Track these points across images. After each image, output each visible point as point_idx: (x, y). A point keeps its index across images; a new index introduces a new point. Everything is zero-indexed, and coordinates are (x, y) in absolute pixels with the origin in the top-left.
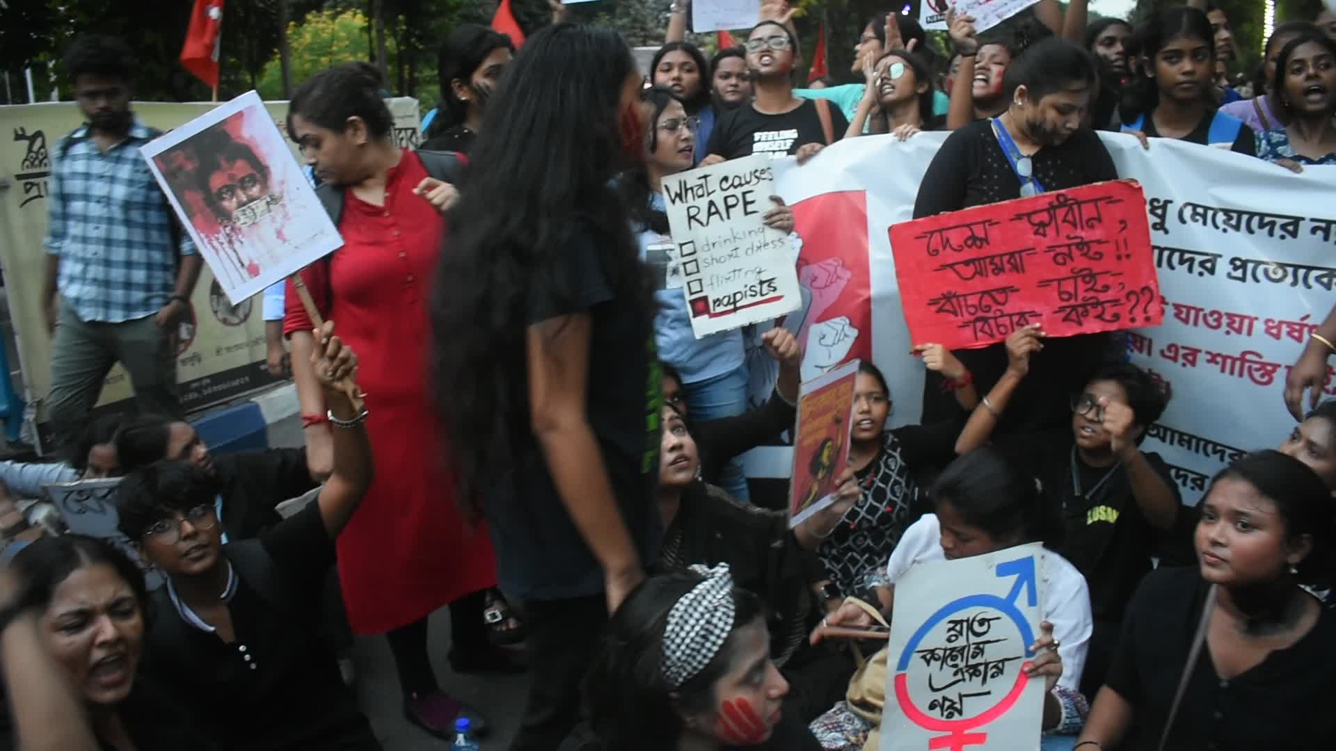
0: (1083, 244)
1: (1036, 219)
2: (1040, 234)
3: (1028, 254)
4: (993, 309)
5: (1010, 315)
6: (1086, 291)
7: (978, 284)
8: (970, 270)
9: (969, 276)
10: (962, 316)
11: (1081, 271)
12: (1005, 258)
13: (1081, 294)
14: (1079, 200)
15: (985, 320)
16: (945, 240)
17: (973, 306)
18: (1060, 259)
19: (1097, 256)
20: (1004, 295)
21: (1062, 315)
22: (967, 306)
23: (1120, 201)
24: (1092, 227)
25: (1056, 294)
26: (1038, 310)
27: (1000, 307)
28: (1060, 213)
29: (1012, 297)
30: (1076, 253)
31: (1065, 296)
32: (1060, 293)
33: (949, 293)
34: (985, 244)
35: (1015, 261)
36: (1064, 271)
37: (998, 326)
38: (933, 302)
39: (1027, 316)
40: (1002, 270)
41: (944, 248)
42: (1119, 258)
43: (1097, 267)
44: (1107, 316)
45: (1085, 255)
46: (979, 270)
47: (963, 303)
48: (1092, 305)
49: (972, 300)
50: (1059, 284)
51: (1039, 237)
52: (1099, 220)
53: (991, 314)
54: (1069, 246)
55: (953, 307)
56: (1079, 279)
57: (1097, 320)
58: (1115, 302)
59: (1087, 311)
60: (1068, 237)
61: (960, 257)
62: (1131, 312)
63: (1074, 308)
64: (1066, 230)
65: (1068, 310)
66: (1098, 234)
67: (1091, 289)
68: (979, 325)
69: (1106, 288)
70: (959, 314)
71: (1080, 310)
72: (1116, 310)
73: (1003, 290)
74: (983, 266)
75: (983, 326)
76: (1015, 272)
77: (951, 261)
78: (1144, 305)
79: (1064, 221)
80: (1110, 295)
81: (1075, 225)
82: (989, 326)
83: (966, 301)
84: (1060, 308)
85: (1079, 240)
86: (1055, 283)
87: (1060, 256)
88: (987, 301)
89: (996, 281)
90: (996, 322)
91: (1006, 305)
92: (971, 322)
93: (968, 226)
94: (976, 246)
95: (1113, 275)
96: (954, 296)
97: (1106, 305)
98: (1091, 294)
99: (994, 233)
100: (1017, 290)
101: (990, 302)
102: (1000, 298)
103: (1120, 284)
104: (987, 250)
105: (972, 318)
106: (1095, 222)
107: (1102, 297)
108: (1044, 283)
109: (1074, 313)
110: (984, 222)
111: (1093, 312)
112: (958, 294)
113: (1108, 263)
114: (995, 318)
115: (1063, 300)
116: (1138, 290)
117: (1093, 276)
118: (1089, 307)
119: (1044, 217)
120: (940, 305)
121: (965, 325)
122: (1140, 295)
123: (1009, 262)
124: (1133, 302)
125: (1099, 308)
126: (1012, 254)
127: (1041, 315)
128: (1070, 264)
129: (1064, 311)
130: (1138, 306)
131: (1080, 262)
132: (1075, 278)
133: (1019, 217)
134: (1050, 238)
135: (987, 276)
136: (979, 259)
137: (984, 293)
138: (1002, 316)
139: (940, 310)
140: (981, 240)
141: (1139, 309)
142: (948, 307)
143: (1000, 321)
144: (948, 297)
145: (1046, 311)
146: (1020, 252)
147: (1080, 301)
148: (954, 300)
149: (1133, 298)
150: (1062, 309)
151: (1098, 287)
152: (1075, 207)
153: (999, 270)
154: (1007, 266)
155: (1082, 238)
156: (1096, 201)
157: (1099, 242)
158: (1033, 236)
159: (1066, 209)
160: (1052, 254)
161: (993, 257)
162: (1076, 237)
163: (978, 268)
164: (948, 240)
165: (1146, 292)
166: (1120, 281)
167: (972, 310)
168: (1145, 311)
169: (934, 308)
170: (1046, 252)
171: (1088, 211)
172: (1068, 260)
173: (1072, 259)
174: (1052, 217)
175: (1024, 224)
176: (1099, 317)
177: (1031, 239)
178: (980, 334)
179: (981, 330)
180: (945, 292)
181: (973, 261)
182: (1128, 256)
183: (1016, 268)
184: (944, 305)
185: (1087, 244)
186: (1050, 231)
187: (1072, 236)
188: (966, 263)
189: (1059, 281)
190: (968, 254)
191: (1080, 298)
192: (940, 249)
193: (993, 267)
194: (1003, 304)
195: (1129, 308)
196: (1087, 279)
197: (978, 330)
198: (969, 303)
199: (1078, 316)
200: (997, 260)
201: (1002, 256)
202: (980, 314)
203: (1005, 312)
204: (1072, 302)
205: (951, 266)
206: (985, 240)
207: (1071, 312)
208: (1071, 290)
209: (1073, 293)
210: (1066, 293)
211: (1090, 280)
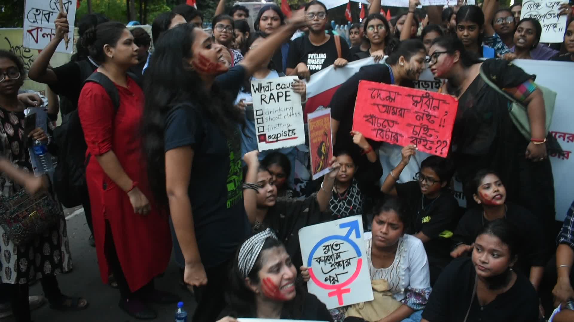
0: (428, 115)
1: (416, 99)
2: (415, 105)
3: (407, 112)
4: (387, 128)
5: (392, 133)
6: (423, 134)
7: (385, 116)
8: (384, 109)
9: (383, 111)
11: (424, 125)
12: (398, 110)
13: (421, 134)
14: (434, 97)
15: (382, 131)
16: (379, 94)
17: (380, 124)
18: (418, 118)
19: (432, 122)
21: (411, 140)
22: (377, 123)
23: (449, 104)
24: (435, 110)
25: (412, 131)
26: (403, 134)
27: (390, 128)
28: (425, 100)
29: (396, 126)
30: (425, 117)
31: (415, 133)
32: (413, 131)
33: (373, 115)
34: (393, 101)
35: (402, 112)
36: (418, 123)
37: (386, 135)
38: (366, 116)
39: (398, 135)
40: (396, 114)
41: (378, 97)
42: (440, 126)
43: (431, 126)
44: (427, 147)
45: (428, 120)
46: (387, 110)
47: (376, 121)
48: (423, 140)
51: (414, 106)
52: (438, 108)
53: (385, 129)
54: (423, 114)
55: (372, 121)
57: (423, 147)
58: (432, 142)
59: (421, 142)
60: (424, 110)
61: (382, 103)
62: (436, 148)
63: (416, 139)
64: (425, 107)
65: (414, 139)
66: (435, 113)
67: (426, 134)
68: (379, 132)
69: (431, 136)
70: (374, 125)
71: (418, 140)
72: (431, 145)
73: (393, 122)
74: (389, 109)
75: (381, 133)
76: (400, 117)
77: (378, 103)
78: (442, 148)
79: (425, 103)
80: (431, 139)
81: (428, 107)
82: (383, 133)
83: (378, 120)
85: (428, 113)
86: (413, 127)
88: (386, 123)
89: (391, 117)
90: (386, 133)
91: (392, 128)
93: (390, 92)
94: (390, 101)
95: (435, 132)
96: (375, 117)
97: (428, 142)
98: (424, 136)
99: (398, 98)
100: (398, 124)
101: (387, 125)
102: (391, 124)
103: (436, 136)
104: (393, 104)
105: (378, 128)
106: (436, 109)
107: (428, 138)
108: (409, 125)
109: (416, 141)
110: (396, 93)
111: (422, 143)
113: (436, 126)
114: (386, 131)
115: (413, 134)
116: (442, 141)
117: (428, 129)
118: (422, 141)
119: (419, 99)
121: (375, 130)
122: (442, 144)
123: (399, 111)
124: (439, 145)
125: (426, 142)
126: (401, 109)
127: (403, 137)
128: (421, 122)
129: (412, 139)
130: (440, 147)
131: (425, 122)
132: (421, 128)
133: (409, 95)
134: (418, 108)
135: (389, 114)
136: (389, 106)
137: (385, 120)
138: (389, 131)
139: (367, 120)
140: (392, 99)
141: (440, 148)
143: (388, 133)
144: (372, 116)
145: (406, 136)
146: (405, 110)
147: (419, 137)
148: (374, 119)
149: (439, 143)
150: (412, 137)
151: (428, 134)
152: (431, 100)
153: (394, 113)
154: (398, 113)
155: (429, 113)
156: (439, 100)
157: (435, 117)
158: (411, 105)
159: (427, 99)
160: (416, 115)
161: (394, 108)
162: (427, 112)
163: (387, 109)
164: (380, 94)
165: (445, 143)
166: (437, 135)
168: (442, 150)
169: (365, 119)
170: (414, 113)
171: (435, 103)
172: (421, 119)
173: (423, 120)
174: (421, 100)
175: (410, 99)
176: (424, 146)
177: (410, 106)
178: (378, 135)
181: (386, 106)
182: (443, 126)
183: (401, 115)
184: (369, 119)
185: (431, 116)
186: (419, 106)
187: (426, 110)
188: (384, 106)
189: (415, 126)
190: (386, 103)
192: (376, 97)
193: (393, 111)
195: (436, 147)
196: (425, 129)
197: (378, 134)
198: (379, 122)
200: (395, 109)
201: (397, 108)
202: (381, 127)
203: (391, 131)
204: (417, 136)
205: (378, 105)
206: (394, 100)
207: (415, 140)
208: (418, 131)
209: (418, 132)
210: (415, 131)
211: (426, 130)
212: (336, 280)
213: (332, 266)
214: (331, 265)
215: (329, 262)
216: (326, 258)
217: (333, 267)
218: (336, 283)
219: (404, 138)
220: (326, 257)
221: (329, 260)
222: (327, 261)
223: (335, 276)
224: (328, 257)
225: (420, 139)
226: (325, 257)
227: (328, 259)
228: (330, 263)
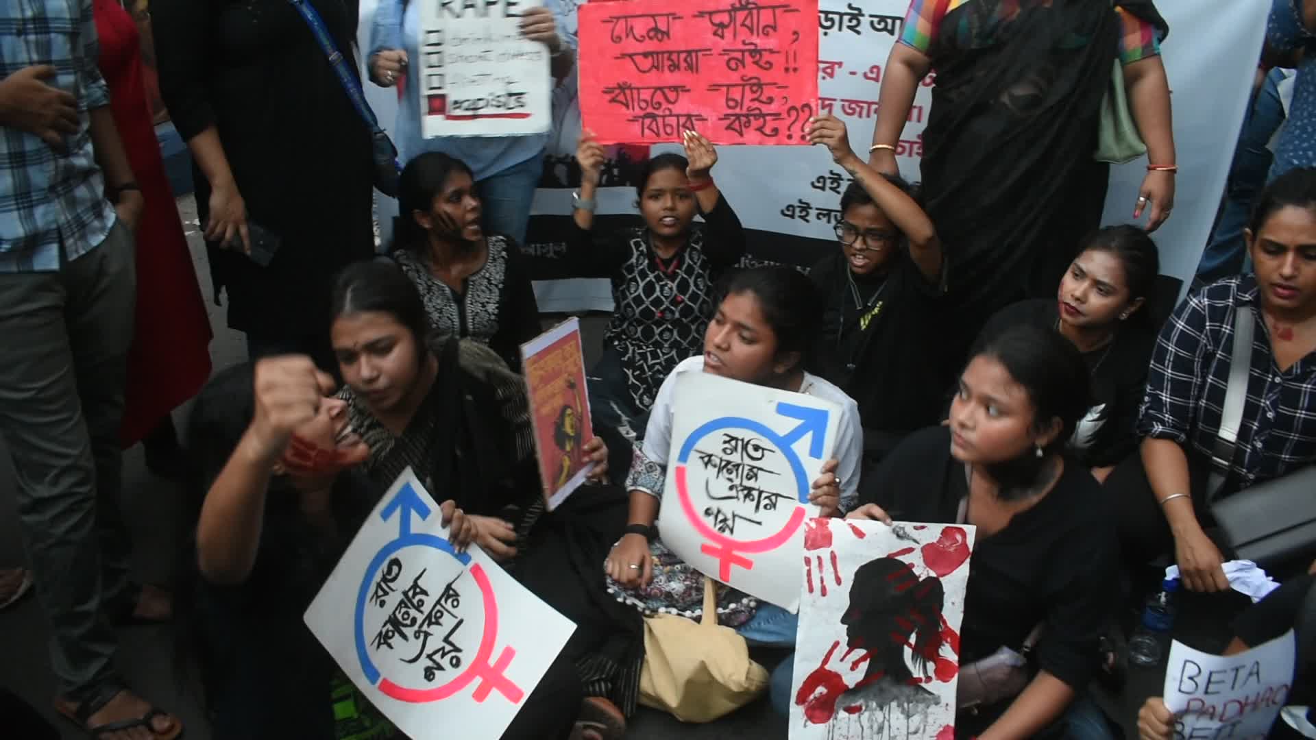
0: (756, 52)
1: (717, 19)
2: (718, 35)
3: (704, 55)
4: (664, 107)
5: (678, 116)
6: (753, 100)
7: (653, 79)
8: (646, 63)
9: (646, 69)
10: (633, 109)
11: (751, 78)
12: (683, 56)
13: (747, 103)
14: (760, 4)
15: (653, 117)
16: (629, 27)
17: (645, 101)
18: (733, 64)
19: (768, 66)
20: (675, 93)
21: (727, 122)
22: (639, 100)
23: (797, 10)
24: (767, 34)
25: (723, 101)
26: (704, 114)
27: (670, 106)
28: (740, 16)
29: (684, 98)
30: (748, 60)
31: (731, 104)
32: (728, 100)
33: (625, 83)
34: (665, 37)
35: (690, 60)
36: (735, 77)
37: (665, 126)
38: (608, 91)
39: (693, 118)
40: (677, 67)
41: (627, 36)
42: (787, 70)
43: (766, 77)
44: (767, 131)
45: (756, 63)
46: (656, 64)
47: (635, 96)
49: (645, 95)
50: (728, 90)
51: (717, 38)
52: (774, 28)
53: (660, 112)
54: (743, 51)
55: (626, 99)
56: (747, 88)
57: (759, 133)
58: (777, 116)
59: (749, 122)
60: (744, 43)
61: (641, 48)
62: (789, 129)
63: (738, 116)
64: (743, 34)
65: (733, 118)
66: (771, 43)
67: (757, 99)
68: (647, 121)
69: (771, 100)
70: (631, 107)
71: (743, 119)
72: (775, 124)
73: (675, 89)
74: (660, 59)
75: (651, 123)
76: (690, 71)
77: (631, 51)
78: (801, 125)
79: (743, 25)
80: (773, 108)
81: (751, 30)
82: (657, 124)
83: (639, 94)
84: (725, 115)
85: (752, 47)
86: (725, 89)
87: (734, 63)
88: (659, 97)
89: (671, 78)
90: (664, 122)
91: (677, 104)
92: (640, 117)
93: (653, 16)
94: (657, 38)
95: (778, 88)
96: (630, 88)
97: (768, 118)
98: (756, 104)
99: (677, 28)
100: (689, 91)
101: (662, 100)
102: (672, 96)
103: (784, 97)
104: (669, 45)
105: (642, 113)
106: (771, 31)
107: (765, 109)
108: (715, 87)
109: (737, 122)
110: (668, 15)
111: (755, 123)
112: (633, 86)
113: (776, 75)
114: (664, 117)
115: (729, 107)
116: (798, 106)
117: (760, 86)
118: (752, 118)
119: (725, 18)
120: (613, 95)
121: (635, 119)
122: (800, 112)
123: (685, 60)
124: (793, 118)
125: (762, 120)
126: (689, 52)
127: (706, 120)
128: (742, 71)
129: (729, 119)
130: (797, 123)
131: (751, 70)
132: (744, 86)
133: (701, 14)
134: (724, 44)
135: (663, 71)
136: (658, 53)
137: (657, 88)
138: (671, 115)
139: (613, 100)
140: (663, 33)
141: (798, 125)
142: (621, 98)
143: (669, 120)
144: (622, 88)
145: (712, 118)
146: (696, 51)
147: (744, 111)
148: (628, 92)
149: (794, 113)
150: (727, 116)
151: (763, 98)
152: (755, 12)
153: (675, 67)
154: (683, 65)
155: (755, 45)
156: (774, 7)
157: (771, 51)
158: (710, 36)
159: (746, 12)
160: (726, 57)
161: (670, 53)
162: (752, 44)
163: (656, 61)
164: (632, 28)
165: (804, 111)
166: (784, 95)
167: (643, 105)
169: (608, 97)
170: (720, 54)
171: (766, 17)
172: (740, 66)
173: (744, 67)
174: (732, 19)
175: (705, 22)
176: (760, 129)
177: (709, 40)
178: (647, 131)
179: (649, 128)
180: (621, 83)
181: (651, 53)
182: (795, 70)
183: (690, 67)
184: (617, 96)
185: (760, 52)
186: (728, 33)
187: (747, 42)
188: (645, 55)
189: (728, 86)
190: (650, 46)
191: (745, 108)
192: (624, 37)
193: (670, 63)
194: (673, 103)
195: (788, 124)
196: (755, 88)
197: (645, 126)
198: (642, 97)
199: (740, 126)
200: (674, 57)
201: (679, 52)
202: (650, 110)
203: (674, 112)
204: (738, 111)
205: (631, 56)
206: (667, 34)
207: (734, 121)
208: (738, 98)
209: (740, 101)
210: (733, 100)
211: (757, 91)
212: (728, 526)
213: (731, 488)
214: (730, 484)
215: (728, 476)
216: (723, 463)
217: (733, 493)
218: (727, 534)
219: (709, 123)
220: (725, 460)
221: (730, 472)
222: (725, 470)
223: (730, 516)
224: (729, 462)
225: (747, 116)
226: (721, 460)
227: (726, 467)
228: (730, 480)
